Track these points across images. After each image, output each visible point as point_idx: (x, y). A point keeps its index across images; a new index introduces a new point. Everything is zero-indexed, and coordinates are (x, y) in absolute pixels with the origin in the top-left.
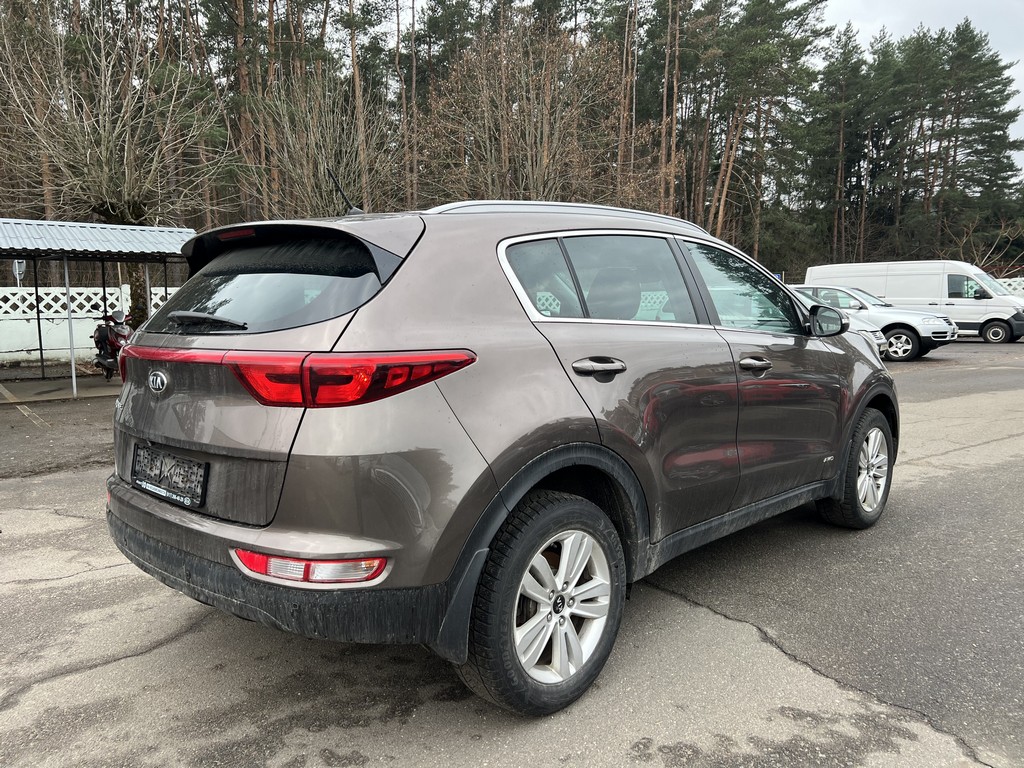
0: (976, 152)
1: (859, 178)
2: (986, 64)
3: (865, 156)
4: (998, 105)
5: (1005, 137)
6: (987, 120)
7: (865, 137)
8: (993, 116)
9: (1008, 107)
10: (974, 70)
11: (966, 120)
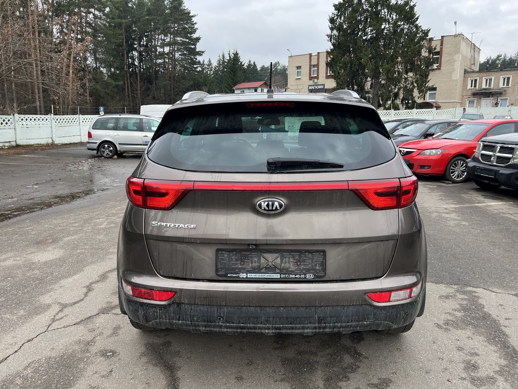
0: (184, 55)
1: (134, 60)
2: (186, 13)
3: (135, 49)
4: (191, 33)
5: (195, 48)
6: (187, 40)
7: (134, 39)
8: (190, 38)
9: (195, 36)
10: (181, 15)
11: (178, 39)
